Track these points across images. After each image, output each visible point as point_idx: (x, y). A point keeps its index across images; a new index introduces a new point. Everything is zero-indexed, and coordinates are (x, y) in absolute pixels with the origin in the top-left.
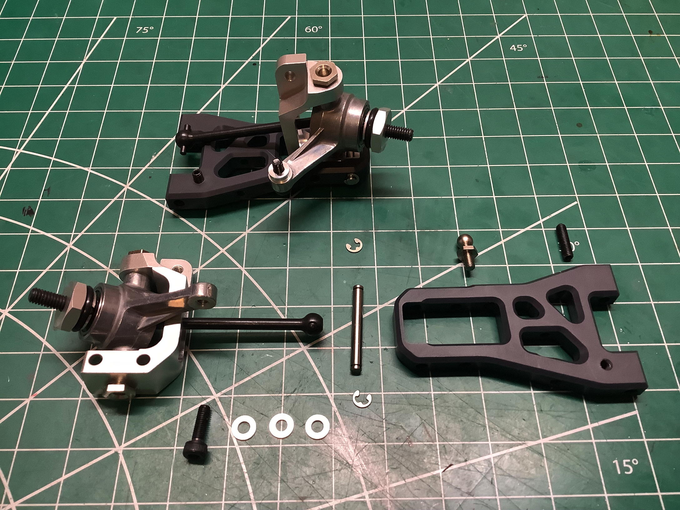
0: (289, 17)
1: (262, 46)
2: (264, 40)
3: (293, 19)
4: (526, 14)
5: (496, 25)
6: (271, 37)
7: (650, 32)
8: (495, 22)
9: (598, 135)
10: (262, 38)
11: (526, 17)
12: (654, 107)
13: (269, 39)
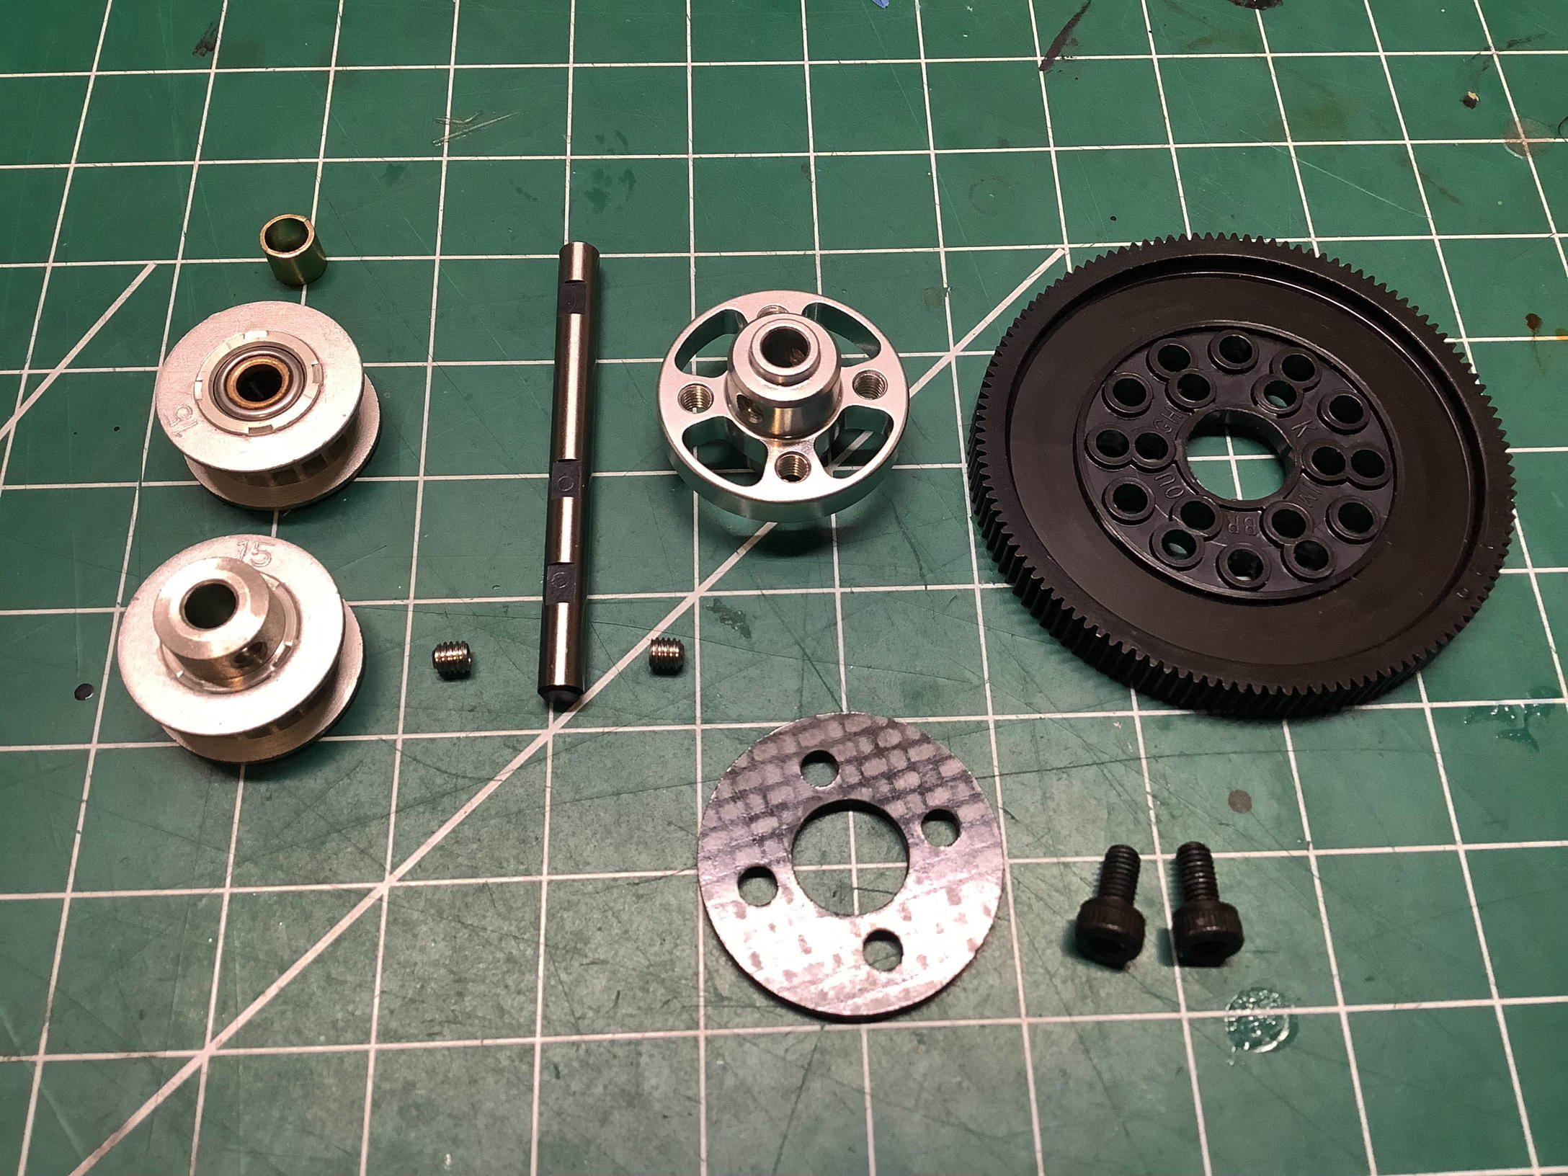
0: (151, 265)
1: (20, 411)
2: (34, 382)
3: (163, 274)
4: (1067, 246)
5: (947, 299)
6: (61, 368)
7: (1534, 323)
8: (945, 286)
9: (1312, 854)
10: (26, 372)
11: (1064, 255)
12: (1535, 702)
13: (53, 374)
